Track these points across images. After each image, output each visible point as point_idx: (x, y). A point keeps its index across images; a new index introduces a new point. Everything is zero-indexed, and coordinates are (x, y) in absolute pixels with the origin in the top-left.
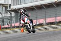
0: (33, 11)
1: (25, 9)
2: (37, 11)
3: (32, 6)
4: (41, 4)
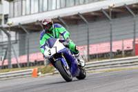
3: (56, 17)
4: (77, 13)
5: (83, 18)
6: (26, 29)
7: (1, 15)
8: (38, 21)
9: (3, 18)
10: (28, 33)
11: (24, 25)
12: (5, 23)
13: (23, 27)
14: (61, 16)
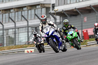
1: (77, 10)
2: (97, 13)
7: (50, 4)
8: (75, 8)
11: (66, 11)
13: (65, 13)
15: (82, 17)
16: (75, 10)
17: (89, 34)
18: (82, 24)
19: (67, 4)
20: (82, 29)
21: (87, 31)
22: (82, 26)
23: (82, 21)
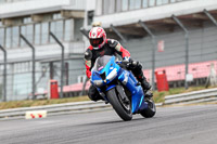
0: (173, 34)
1: (143, 25)
2: (188, 33)
3: (170, 16)
4: (202, 10)
5: (211, 18)
6: (122, 34)
7: (83, 11)
8: (140, 22)
9: (85, 16)
10: (125, 41)
11: (118, 27)
12: (89, 24)
13: (116, 31)
14: (176, 15)
15: (153, 41)
16: (138, 26)
17: (169, 79)
18: (153, 56)
19: (121, 11)
20: (153, 68)
21: (164, 72)
22: (153, 61)
23: (154, 50)
